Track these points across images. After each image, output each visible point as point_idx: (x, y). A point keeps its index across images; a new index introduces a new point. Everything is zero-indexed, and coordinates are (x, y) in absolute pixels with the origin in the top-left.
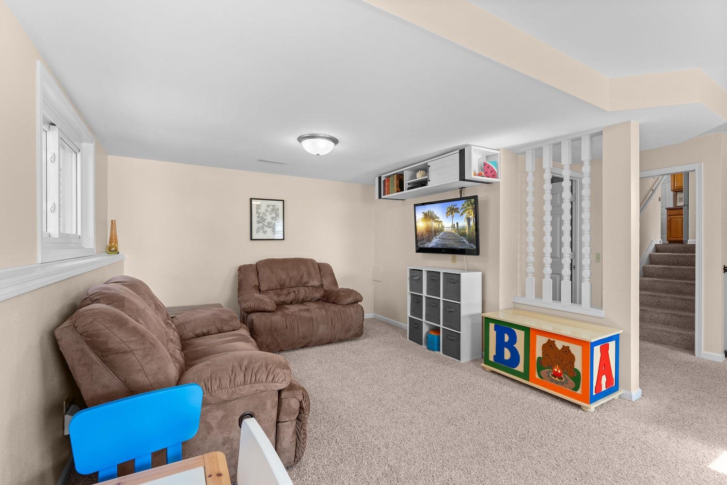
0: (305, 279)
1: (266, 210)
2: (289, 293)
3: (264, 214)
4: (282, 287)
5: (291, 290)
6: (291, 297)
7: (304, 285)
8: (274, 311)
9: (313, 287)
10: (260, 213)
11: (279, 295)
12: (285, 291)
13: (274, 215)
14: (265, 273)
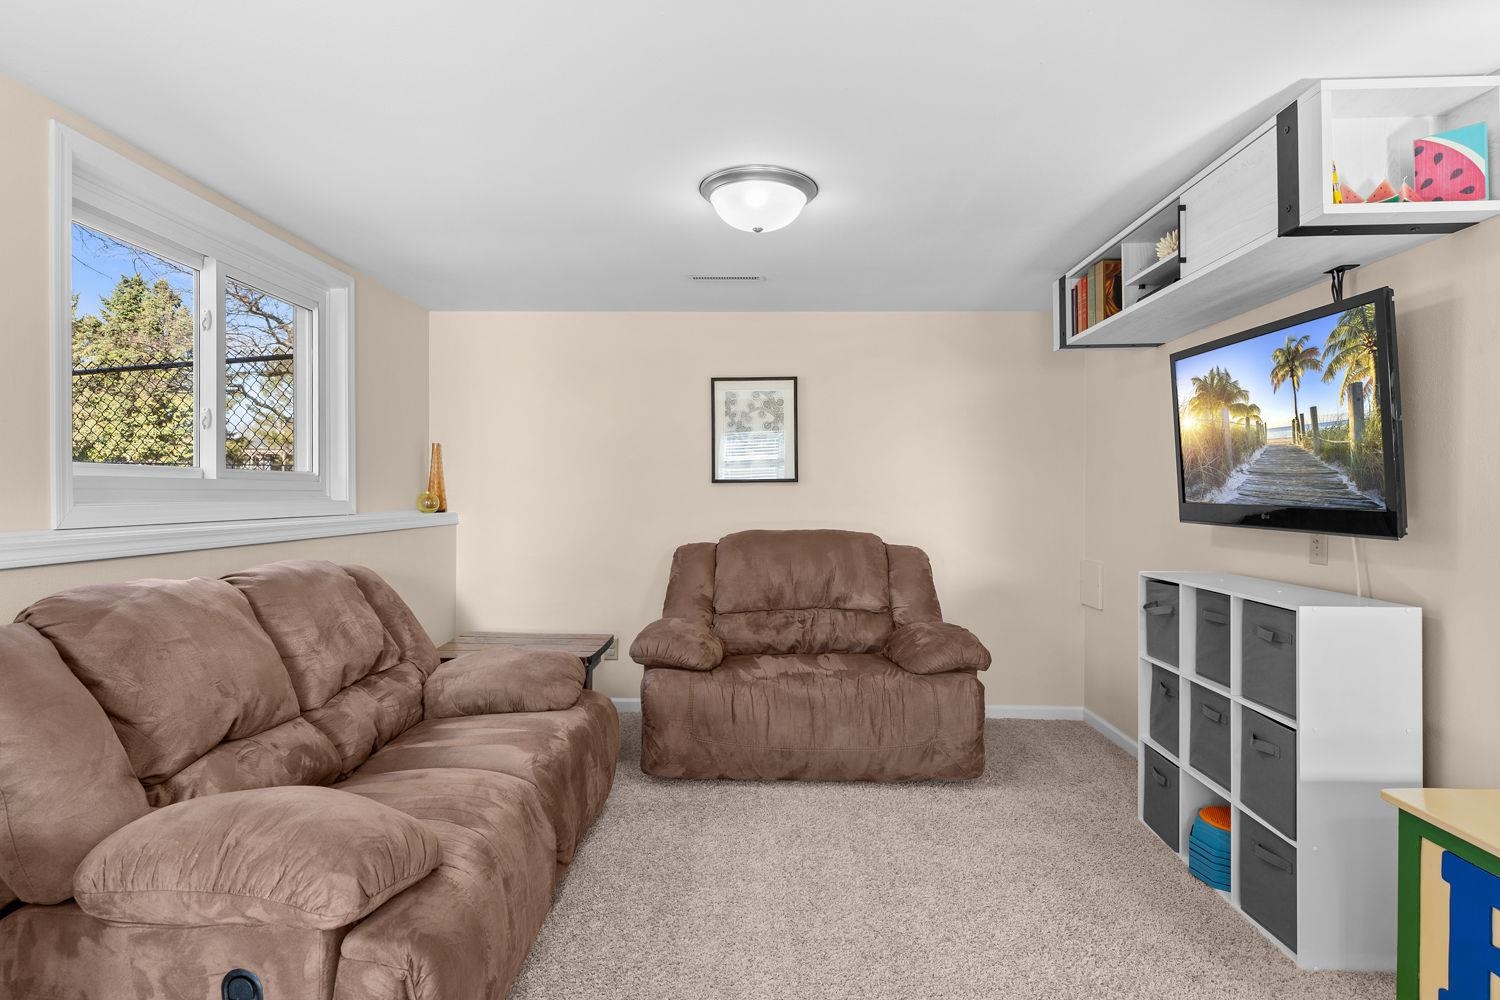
0: (837, 588)
1: (751, 406)
2: (787, 624)
3: (745, 415)
4: (773, 605)
5: (797, 615)
6: (792, 635)
7: (837, 605)
8: (705, 671)
9: (858, 611)
10: (734, 415)
11: (758, 627)
12: (778, 619)
13: (770, 418)
14: (731, 570)
